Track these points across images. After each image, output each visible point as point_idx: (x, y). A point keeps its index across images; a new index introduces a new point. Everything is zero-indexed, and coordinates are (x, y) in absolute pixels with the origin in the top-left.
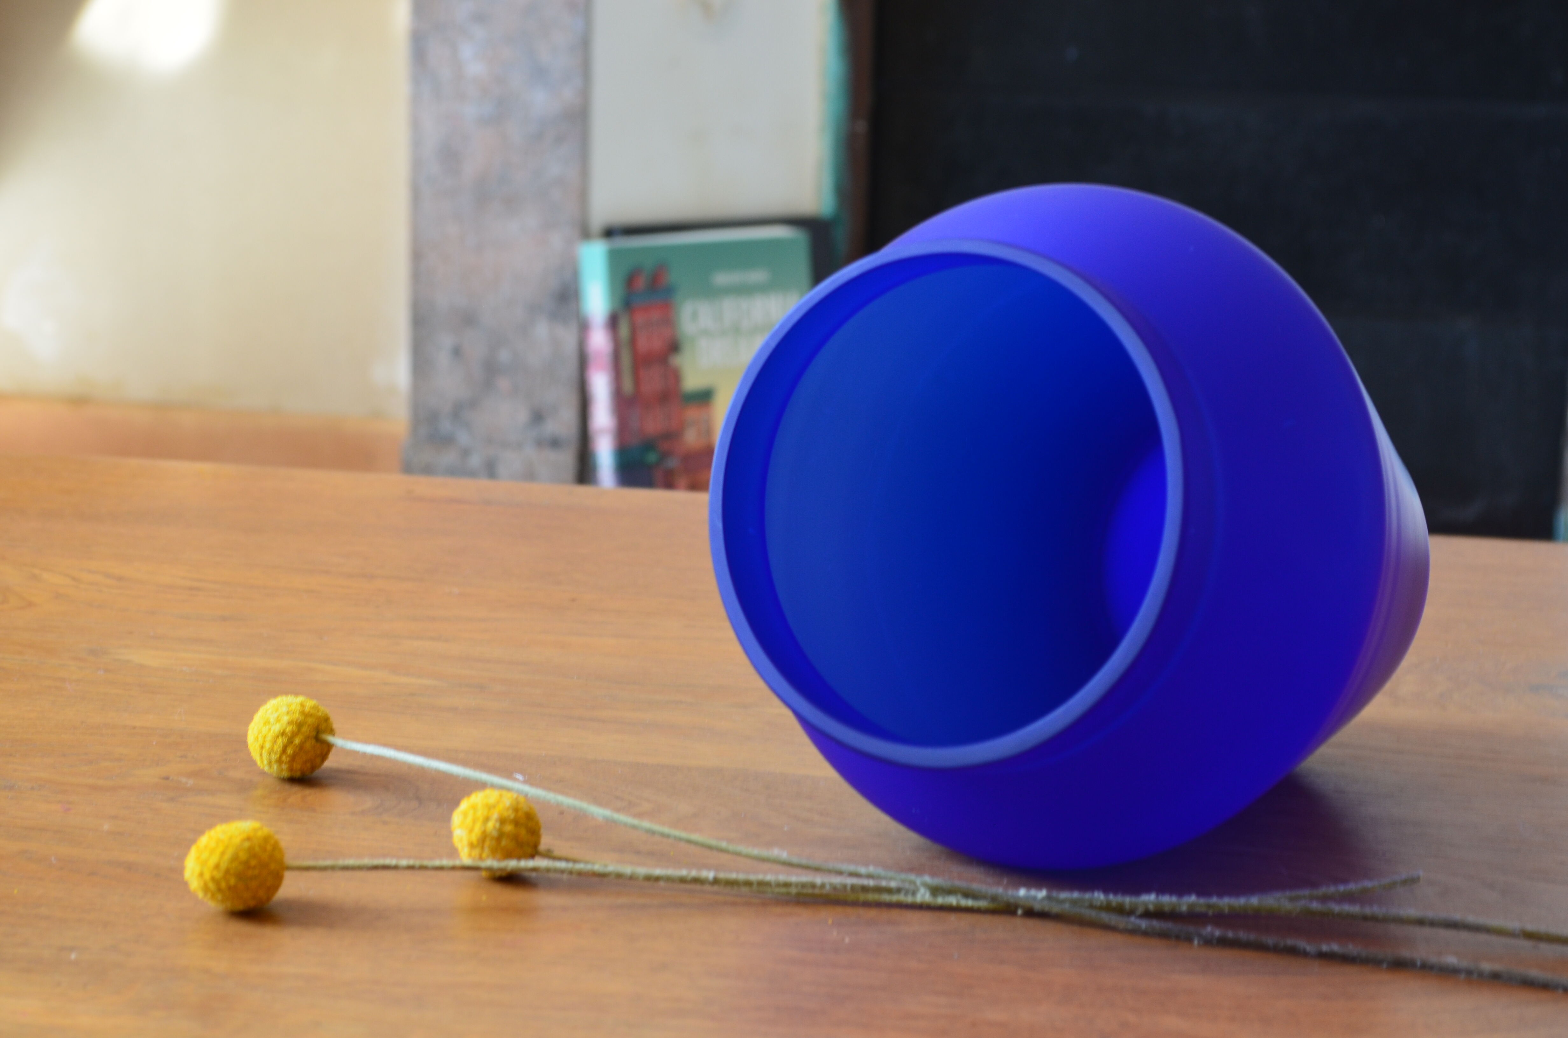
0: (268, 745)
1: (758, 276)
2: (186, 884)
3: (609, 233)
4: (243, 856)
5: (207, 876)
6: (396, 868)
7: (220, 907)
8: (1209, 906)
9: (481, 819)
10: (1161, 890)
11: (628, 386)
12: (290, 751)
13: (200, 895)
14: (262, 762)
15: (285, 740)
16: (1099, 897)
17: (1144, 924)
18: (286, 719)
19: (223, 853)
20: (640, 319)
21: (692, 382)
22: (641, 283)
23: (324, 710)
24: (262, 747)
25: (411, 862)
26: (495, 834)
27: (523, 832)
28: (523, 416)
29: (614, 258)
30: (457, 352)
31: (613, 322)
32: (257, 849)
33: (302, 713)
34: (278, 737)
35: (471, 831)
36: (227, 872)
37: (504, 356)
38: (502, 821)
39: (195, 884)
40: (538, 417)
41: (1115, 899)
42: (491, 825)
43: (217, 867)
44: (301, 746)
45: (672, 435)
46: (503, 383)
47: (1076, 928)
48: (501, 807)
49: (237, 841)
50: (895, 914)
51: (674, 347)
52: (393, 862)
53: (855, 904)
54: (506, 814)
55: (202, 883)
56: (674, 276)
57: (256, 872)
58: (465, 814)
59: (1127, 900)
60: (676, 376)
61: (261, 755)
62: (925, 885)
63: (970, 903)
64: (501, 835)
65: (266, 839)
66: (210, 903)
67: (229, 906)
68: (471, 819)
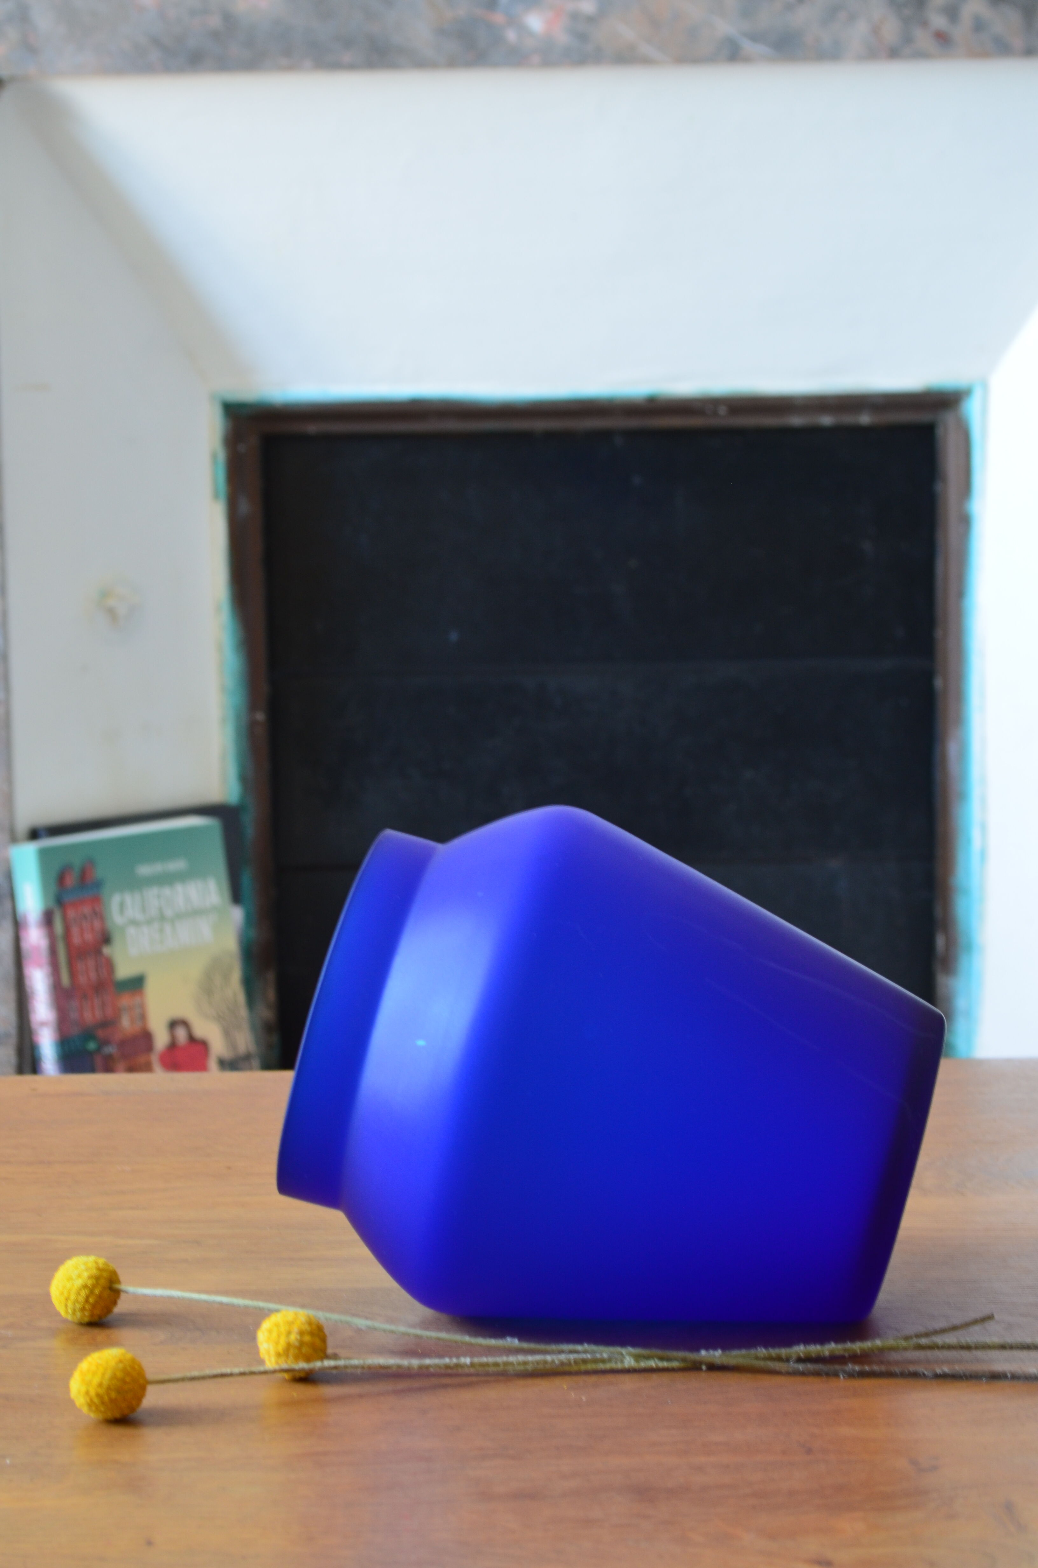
0: (73, 1297)
1: (178, 865)
2: (72, 1402)
3: (34, 834)
4: (119, 1374)
5: (92, 1393)
6: (231, 1375)
7: (101, 1417)
8: (845, 1350)
9: (284, 1333)
10: (807, 1341)
11: (65, 980)
12: (91, 1300)
13: (85, 1410)
15: (87, 1291)
16: (762, 1351)
17: (801, 1367)
18: (86, 1274)
19: (103, 1374)
20: (71, 913)
21: (124, 971)
22: (71, 880)
23: (113, 1266)
24: (67, 1299)
25: (242, 1370)
26: (297, 1344)
27: (318, 1342)
29: (44, 857)
31: (48, 919)
32: (129, 1368)
33: (99, 1269)
34: (80, 1289)
35: (277, 1343)
36: (109, 1388)
38: (301, 1333)
39: (80, 1401)
41: (774, 1352)
42: (293, 1337)
43: (100, 1385)
44: (100, 1296)
45: (109, 1023)
47: (749, 1375)
48: (298, 1323)
49: (113, 1363)
50: (611, 1378)
51: (106, 939)
52: (228, 1370)
53: (578, 1373)
54: (303, 1328)
55: (88, 1401)
56: (101, 871)
58: (270, 1331)
59: (783, 1352)
60: (109, 966)
61: (66, 1306)
62: (630, 1354)
63: (665, 1364)
64: (302, 1344)
65: (133, 1361)
66: (92, 1415)
67: (109, 1415)
68: (275, 1335)
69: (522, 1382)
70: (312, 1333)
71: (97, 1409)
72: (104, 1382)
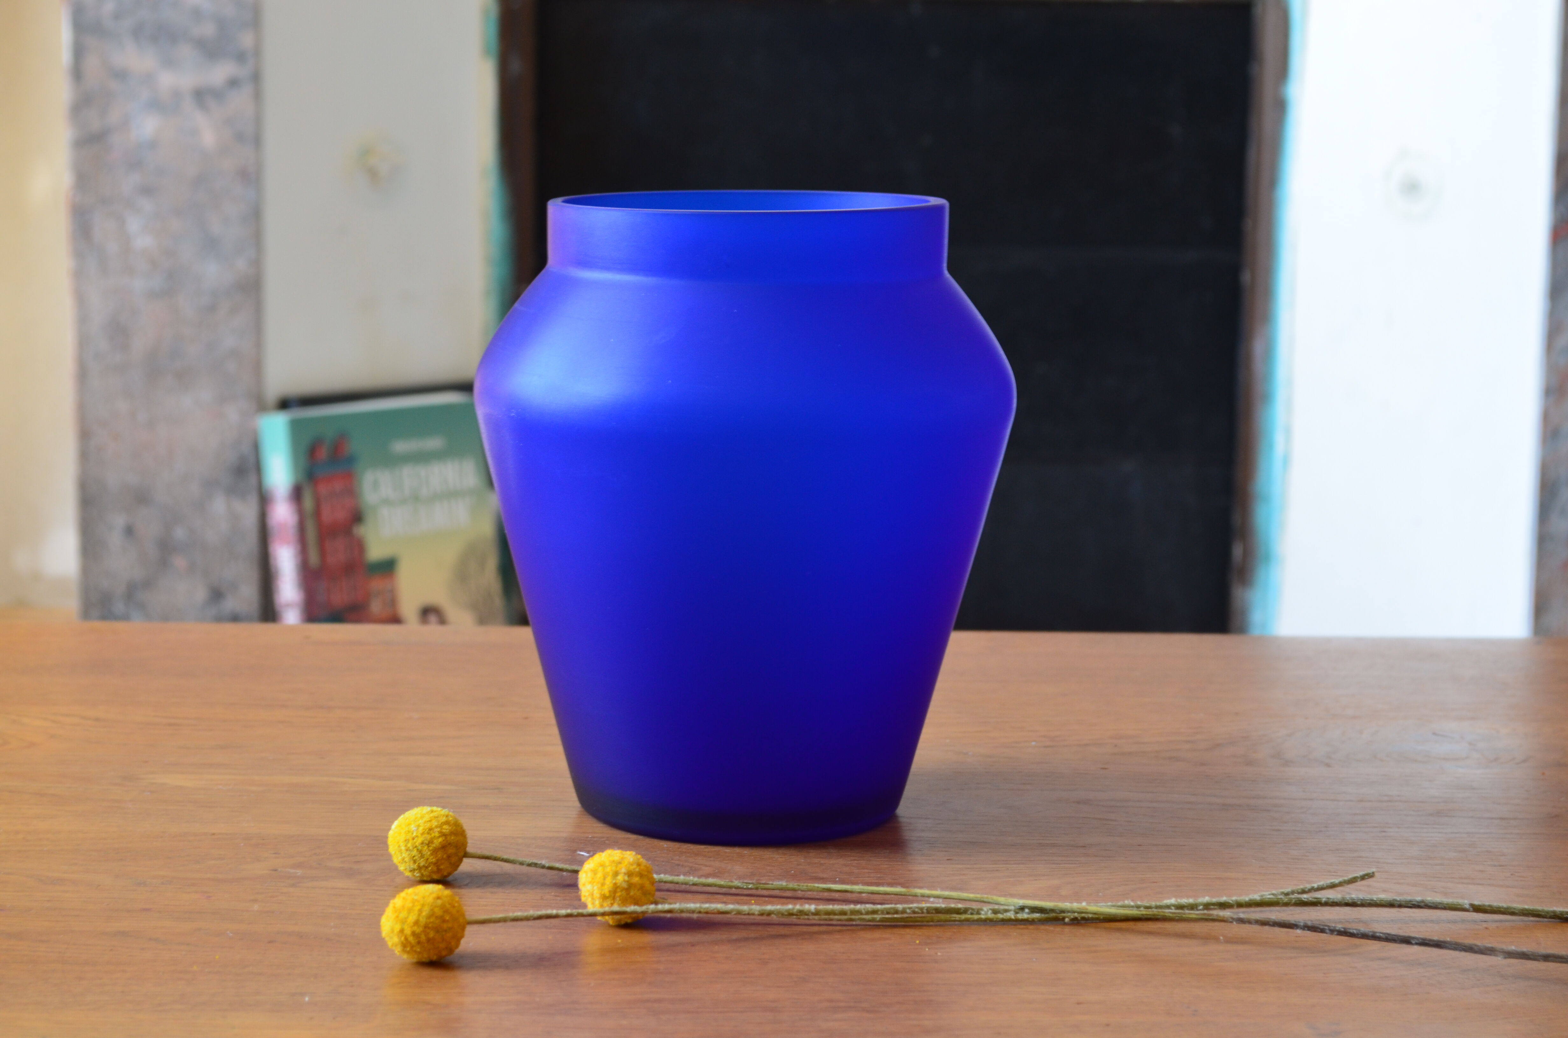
1: (434, 443)
2: (383, 941)
3: (284, 404)
4: (438, 912)
5: (408, 931)
7: (414, 958)
9: (611, 874)
11: (314, 559)
13: (398, 950)
19: (420, 911)
20: (324, 489)
21: (375, 552)
22: (323, 453)
25: (569, 911)
26: (625, 885)
28: (201, 594)
29: (296, 428)
30: (129, 531)
31: (297, 494)
32: (448, 906)
35: (603, 885)
36: (426, 927)
37: (180, 533)
38: (630, 874)
39: (393, 941)
40: (217, 595)
42: (620, 878)
43: (416, 923)
45: (359, 606)
46: (179, 562)
48: (626, 862)
49: (430, 900)
51: (357, 517)
54: (632, 868)
55: (403, 938)
56: (356, 445)
57: (450, 925)
58: (595, 872)
60: (359, 546)
64: (630, 886)
66: (405, 956)
67: (425, 957)
68: (600, 875)
69: (870, 933)
70: (641, 875)
71: (412, 949)
72: (421, 919)
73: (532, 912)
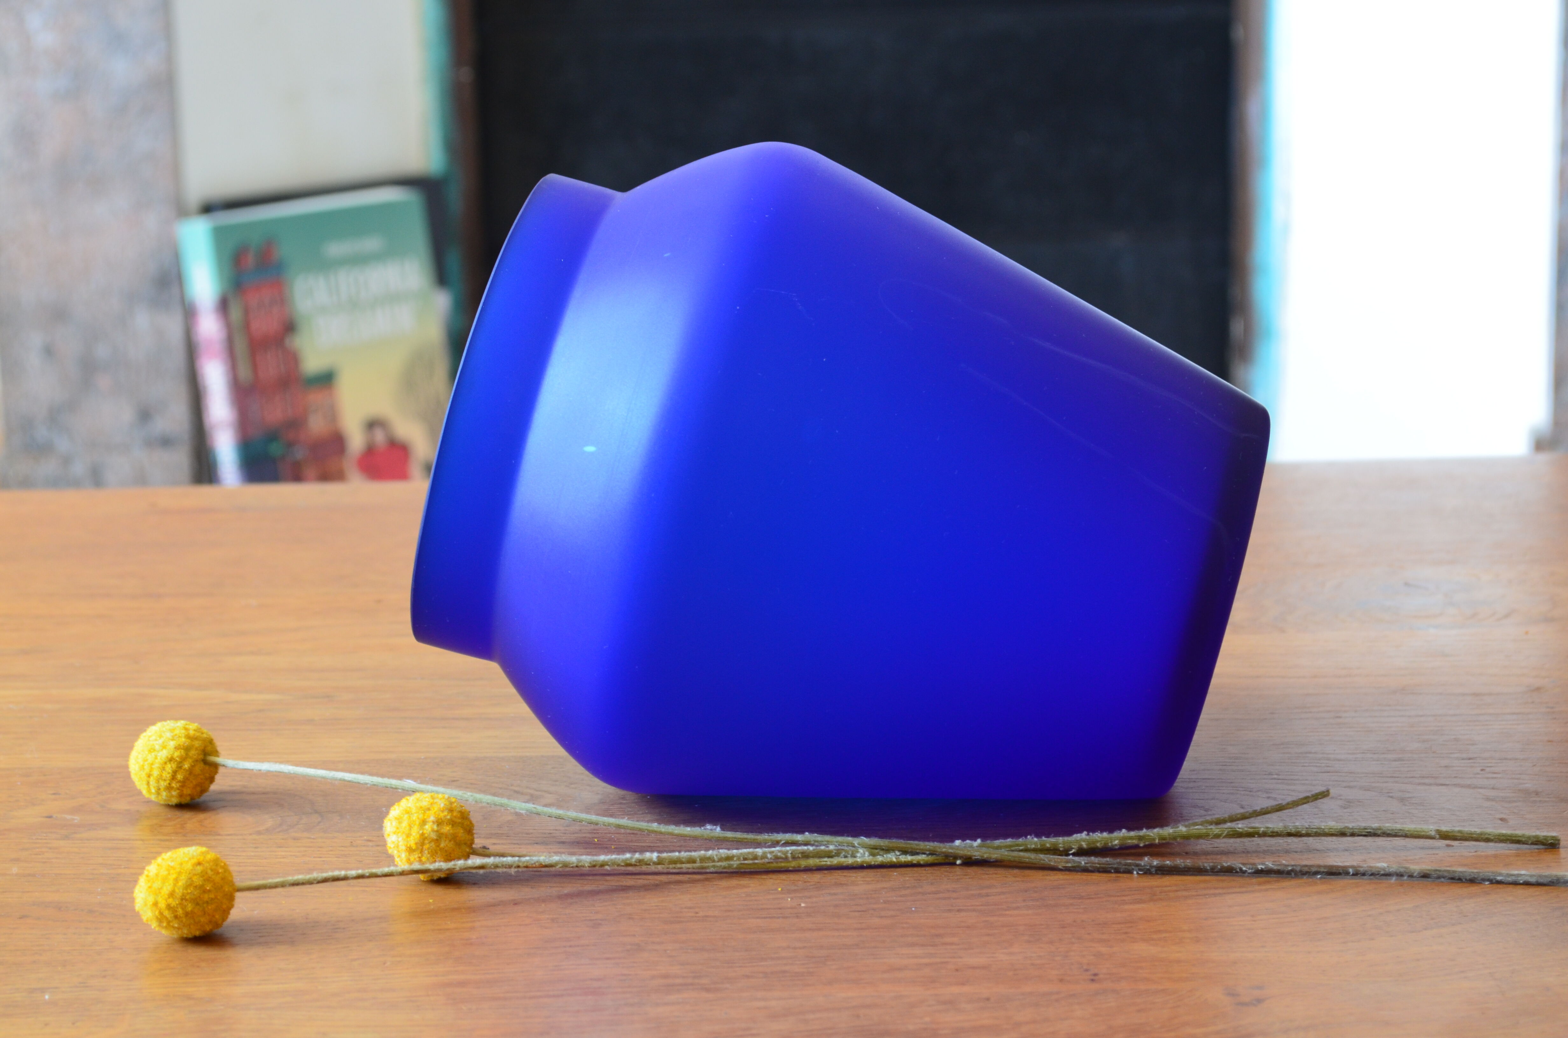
0: (156, 773)
1: (372, 244)
2: (137, 915)
4: (198, 881)
5: (162, 905)
6: (345, 878)
7: (175, 935)
8: (1140, 838)
9: (417, 823)
10: (1091, 827)
11: (245, 373)
12: (180, 777)
13: (154, 925)
14: (149, 791)
15: (174, 766)
16: (1033, 841)
17: (1083, 861)
18: (172, 744)
19: (176, 880)
20: (252, 300)
21: (311, 364)
22: (251, 260)
23: (207, 732)
24: (149, 776)
25: (360, 872)
26: (434, 836)
27: (460, 832)
28: (127, 414)
29: (220, 235)
30: (49, 351)
31: (223, 306)
32: (210, 872)
33: (188, 737)
34: (166, 763)
35: (408, 835)
36: (183, 898)
37: (102, 351)
38: (439, 823)
39: (148, 915)
40: (145, 415)
41: (1049, 841)
42: (428, 827)
43: (172, 894)
44: (191, 771)
45: (296, 423)
46: (103, 382)
47: (1016, 871)
48: (435, 808)
49: (189, 866)
50: (838, 876)
51: (289, 327)
52: (343, 873)
53: (797, 870)
54: (442, 815)
55: (157, 913)
56: (284, 251)
57: (212, 896)
58: (399, 820)
59: (1061, 841)
60: (293, 359)
61: (148, 783)
62: (864, 846)
63: (909, 858)
64: (440, 836)
65: (216, 862)
66: (164, 932)
67: (186, 932)
68: (405, 824)
69: (725, 883)
70: (452, 823)
71: (169, 926)
72: (177, 890)
73: (316, 875)
